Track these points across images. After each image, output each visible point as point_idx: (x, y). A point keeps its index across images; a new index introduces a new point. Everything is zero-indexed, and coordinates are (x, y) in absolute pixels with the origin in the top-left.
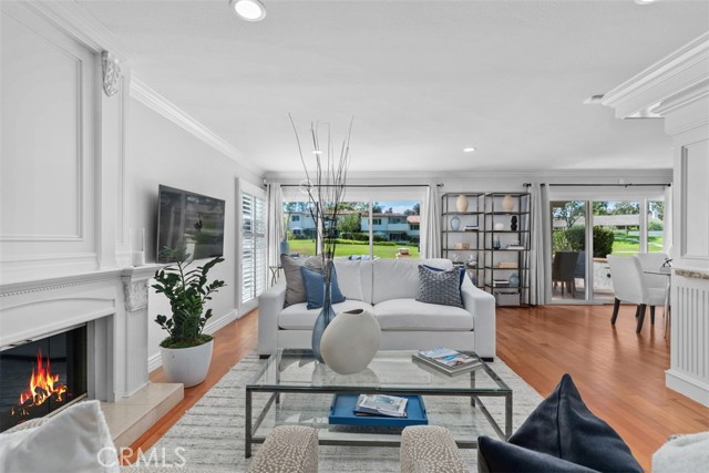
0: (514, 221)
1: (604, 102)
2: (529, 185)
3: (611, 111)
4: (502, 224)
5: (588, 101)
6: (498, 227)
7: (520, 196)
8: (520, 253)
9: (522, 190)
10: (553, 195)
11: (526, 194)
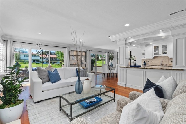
0: (85, 58)
1: (110, 38)
2: (87, 50)
3: (110, 39)
4: (83, 58)
5: (108, 37)
6: (82, 59)
7: (85, 52)
8: (86, 65)
9: (86, 51)
10: (92, 53)
11: (87, 52)
